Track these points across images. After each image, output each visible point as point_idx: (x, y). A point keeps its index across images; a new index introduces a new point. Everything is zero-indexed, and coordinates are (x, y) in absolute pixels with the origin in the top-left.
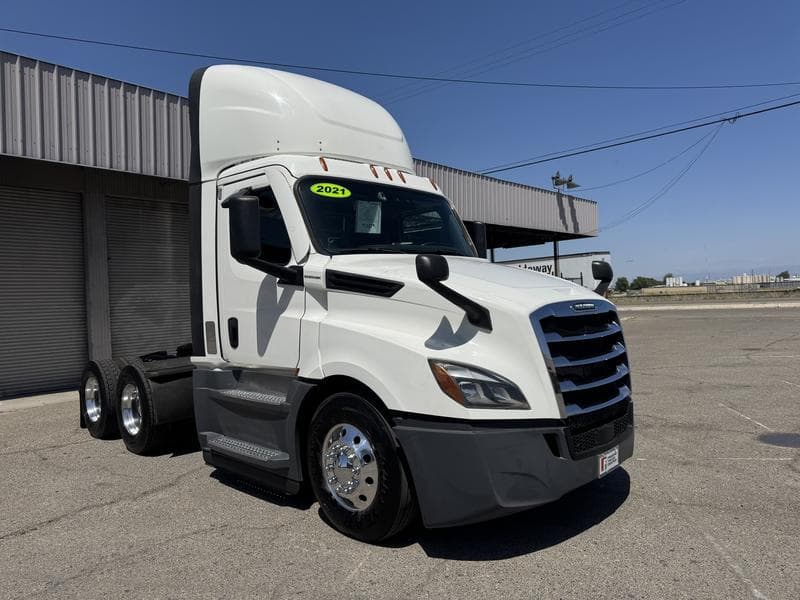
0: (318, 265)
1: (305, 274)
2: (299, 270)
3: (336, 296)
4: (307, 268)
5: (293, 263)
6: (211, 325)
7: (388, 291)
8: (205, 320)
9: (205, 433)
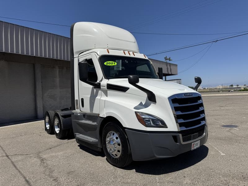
0: (105, 82)
1: (101, 85)
2: (100, 84)
3: (110, 92)
4: (102, 83)
5: (98, 82)
6: (77, 100)
7: (124, 90)
8: (75, 99)
9: (76, 133)
